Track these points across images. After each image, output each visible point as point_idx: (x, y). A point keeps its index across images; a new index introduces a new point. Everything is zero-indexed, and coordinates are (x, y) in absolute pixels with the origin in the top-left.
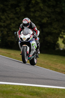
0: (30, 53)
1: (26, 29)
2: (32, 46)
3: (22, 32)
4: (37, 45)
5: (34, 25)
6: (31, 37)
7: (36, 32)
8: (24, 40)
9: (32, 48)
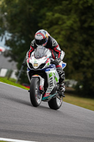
2: (49, 78)
4: (60, 75)
5: (55, 41)
6: (47, 61)
7: (58, 53)
8: (35, 68)
9: (49, 81)
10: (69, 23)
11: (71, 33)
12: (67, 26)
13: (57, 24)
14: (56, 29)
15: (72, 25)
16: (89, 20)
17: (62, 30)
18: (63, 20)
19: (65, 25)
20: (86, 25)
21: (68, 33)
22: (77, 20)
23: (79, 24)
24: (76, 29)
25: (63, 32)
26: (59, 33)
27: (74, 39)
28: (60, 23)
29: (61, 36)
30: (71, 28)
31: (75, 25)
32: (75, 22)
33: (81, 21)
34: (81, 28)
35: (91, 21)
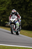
0: (15, 29)
1: (14, 16)
3: (11, 17)
6: (16, 20)
10: (8, 3)
11: (9, 6)
12: (8, 4)
13: (4, 3)
14: (4, 5)
15: (9, 3)
16: (15, 2)
17: (6, 5)
18: (6, 2)
19: (7, 3)
20: (14, 3)
21: (8, 6)
22: (11, 2)
23: (11, 3)
24: (11, 5)
25: (6, 6)
26: (5, 6)
27: (10, 8)
28: (5, 3)
29: (5, 7)
30: (9, 4)
31: (10, 3)
32: (10, 2)
33: (12, 2)
34: (12, 4)
35: (16, 2)
